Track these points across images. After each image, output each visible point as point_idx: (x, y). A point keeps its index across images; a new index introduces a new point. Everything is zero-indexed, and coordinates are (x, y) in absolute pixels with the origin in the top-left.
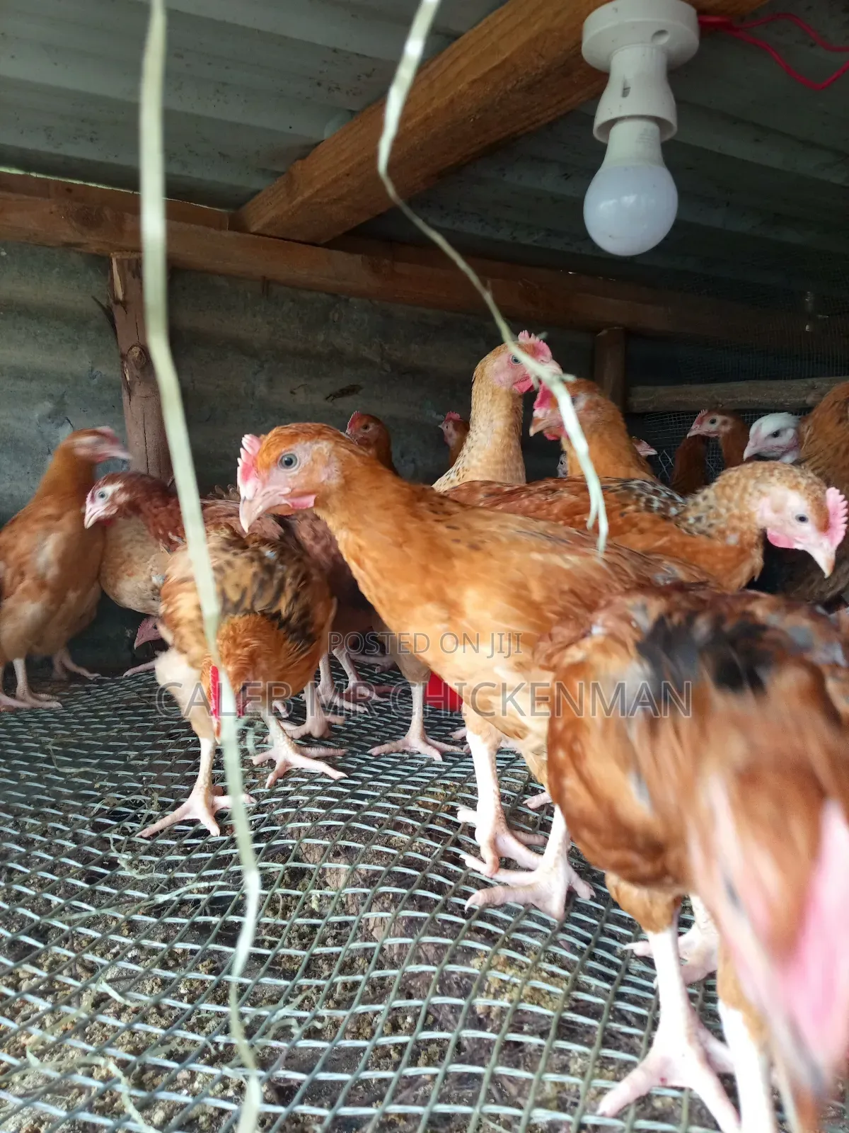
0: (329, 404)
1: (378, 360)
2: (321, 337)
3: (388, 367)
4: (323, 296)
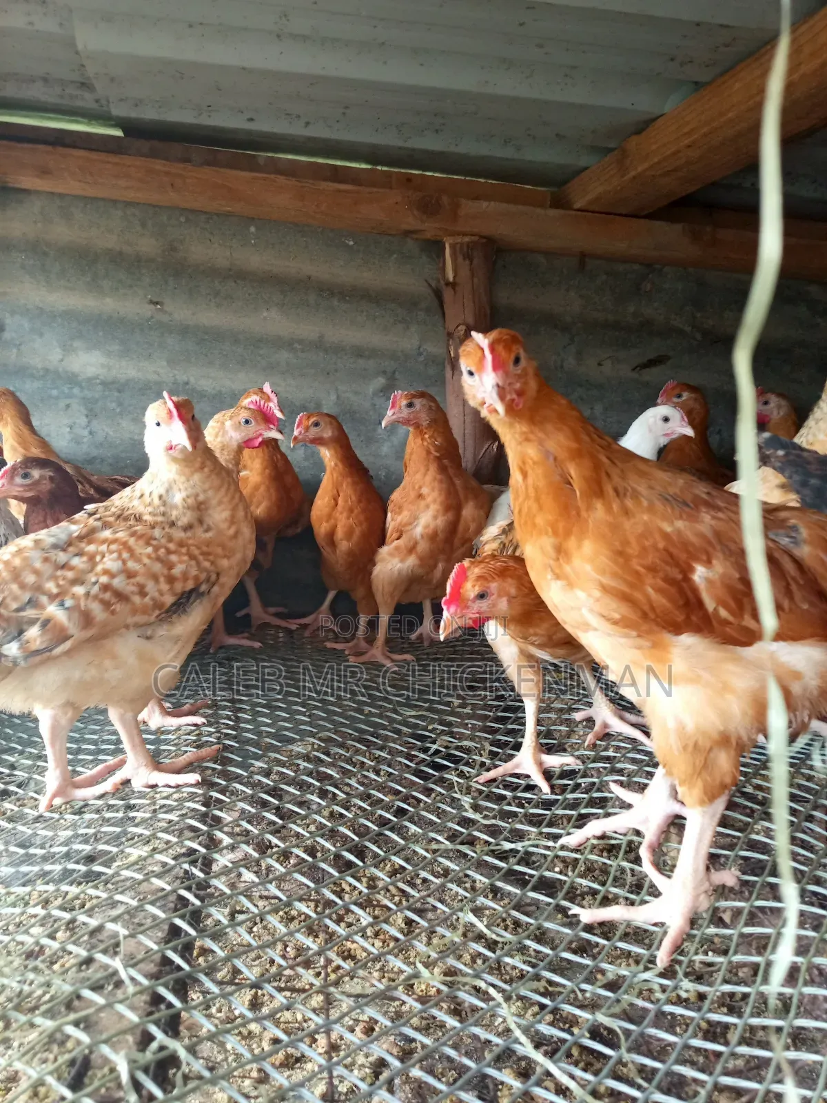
0: (635, 375)
1: (688, 329)
2: (632, 309)
3: (699, 336)
4: (636, 267)
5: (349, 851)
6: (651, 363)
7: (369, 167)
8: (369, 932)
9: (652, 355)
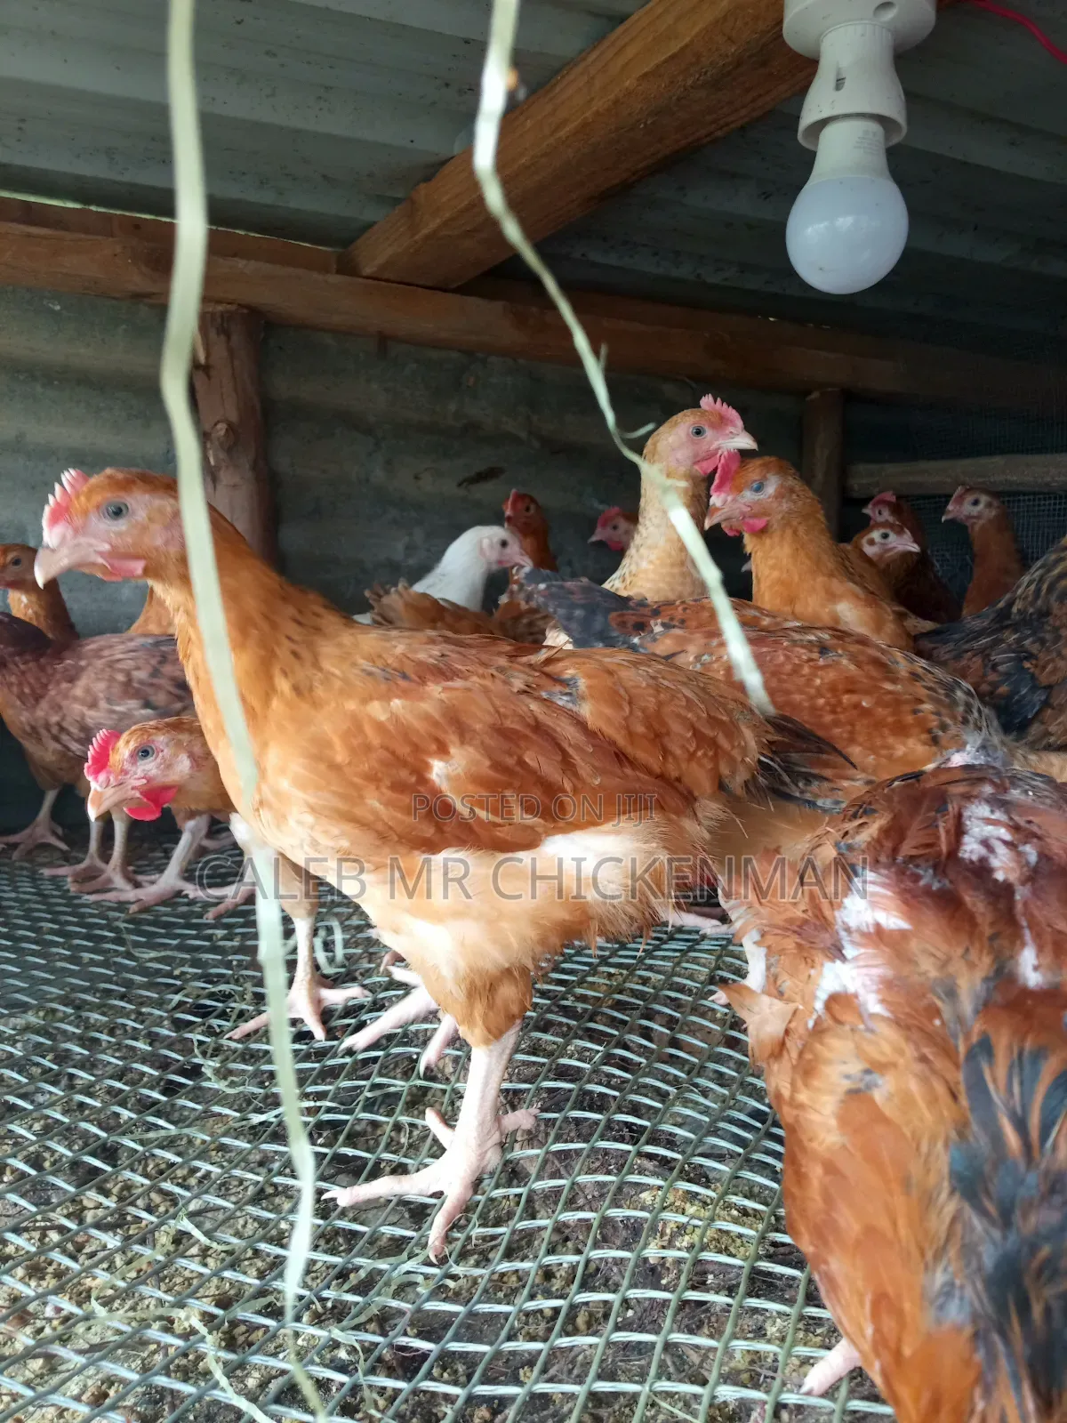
0: (462, 492)
1: (523, 435)
2: (452, 407)
3: (536, 444)
4: (455, 355)
5: (93, 1154)
6: (481, 477)
7: (77, 206)
8: (119, 1261)
9: (481, 466)
